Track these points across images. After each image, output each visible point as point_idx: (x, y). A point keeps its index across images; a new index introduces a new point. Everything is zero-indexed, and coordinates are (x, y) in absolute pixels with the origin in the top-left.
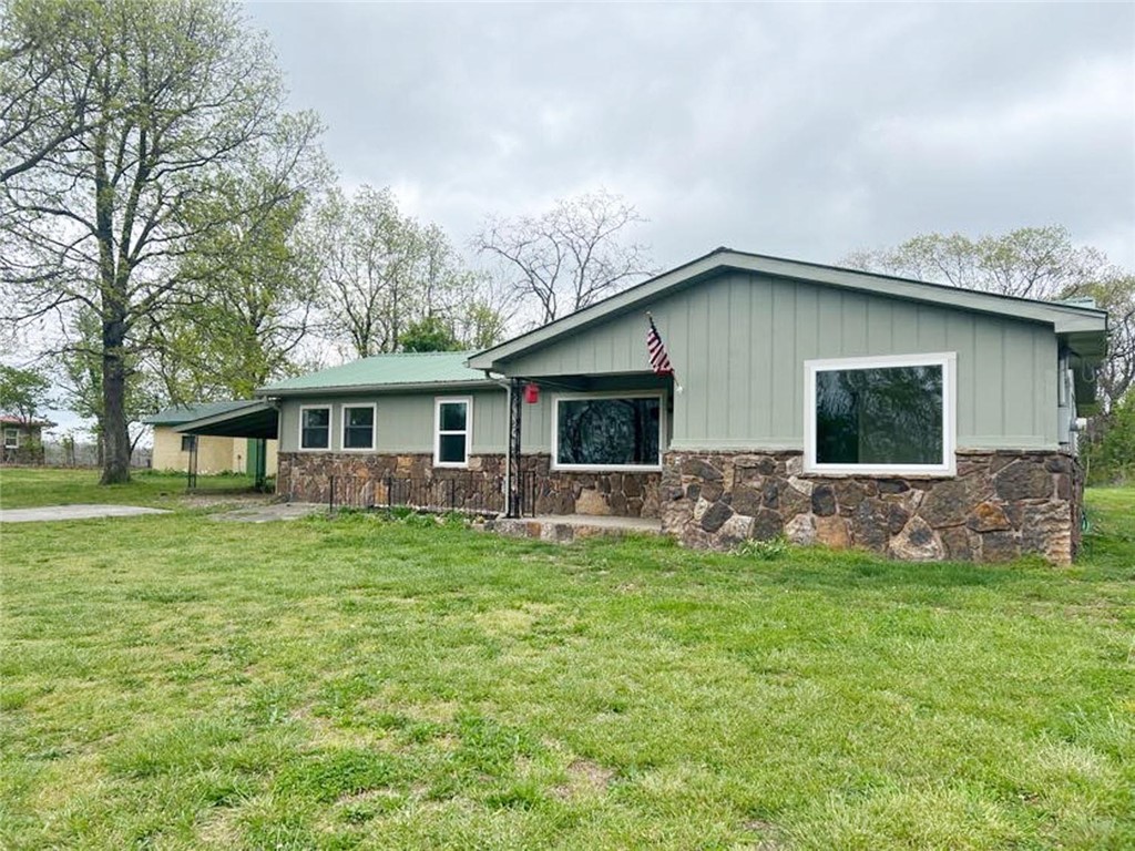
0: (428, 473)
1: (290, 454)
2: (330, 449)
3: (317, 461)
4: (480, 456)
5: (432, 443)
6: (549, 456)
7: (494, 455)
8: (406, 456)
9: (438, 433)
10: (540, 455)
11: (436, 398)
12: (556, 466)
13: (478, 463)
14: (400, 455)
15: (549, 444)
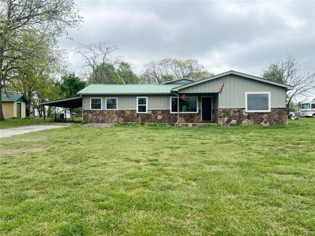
0: (136, 115)
1: (87, 110)
2: (102, 109)
3: (98, 112)
4: (151, 110)
5: (136, 108)
6: (170, 110)
7: (155, 110)
8: (128, 111)
9: (138, 105)
10: (167, 110)
11: (137, 97)
12: (171, 112)
13: (150, 112)
14: (127, 110)
15: (169, 107)
